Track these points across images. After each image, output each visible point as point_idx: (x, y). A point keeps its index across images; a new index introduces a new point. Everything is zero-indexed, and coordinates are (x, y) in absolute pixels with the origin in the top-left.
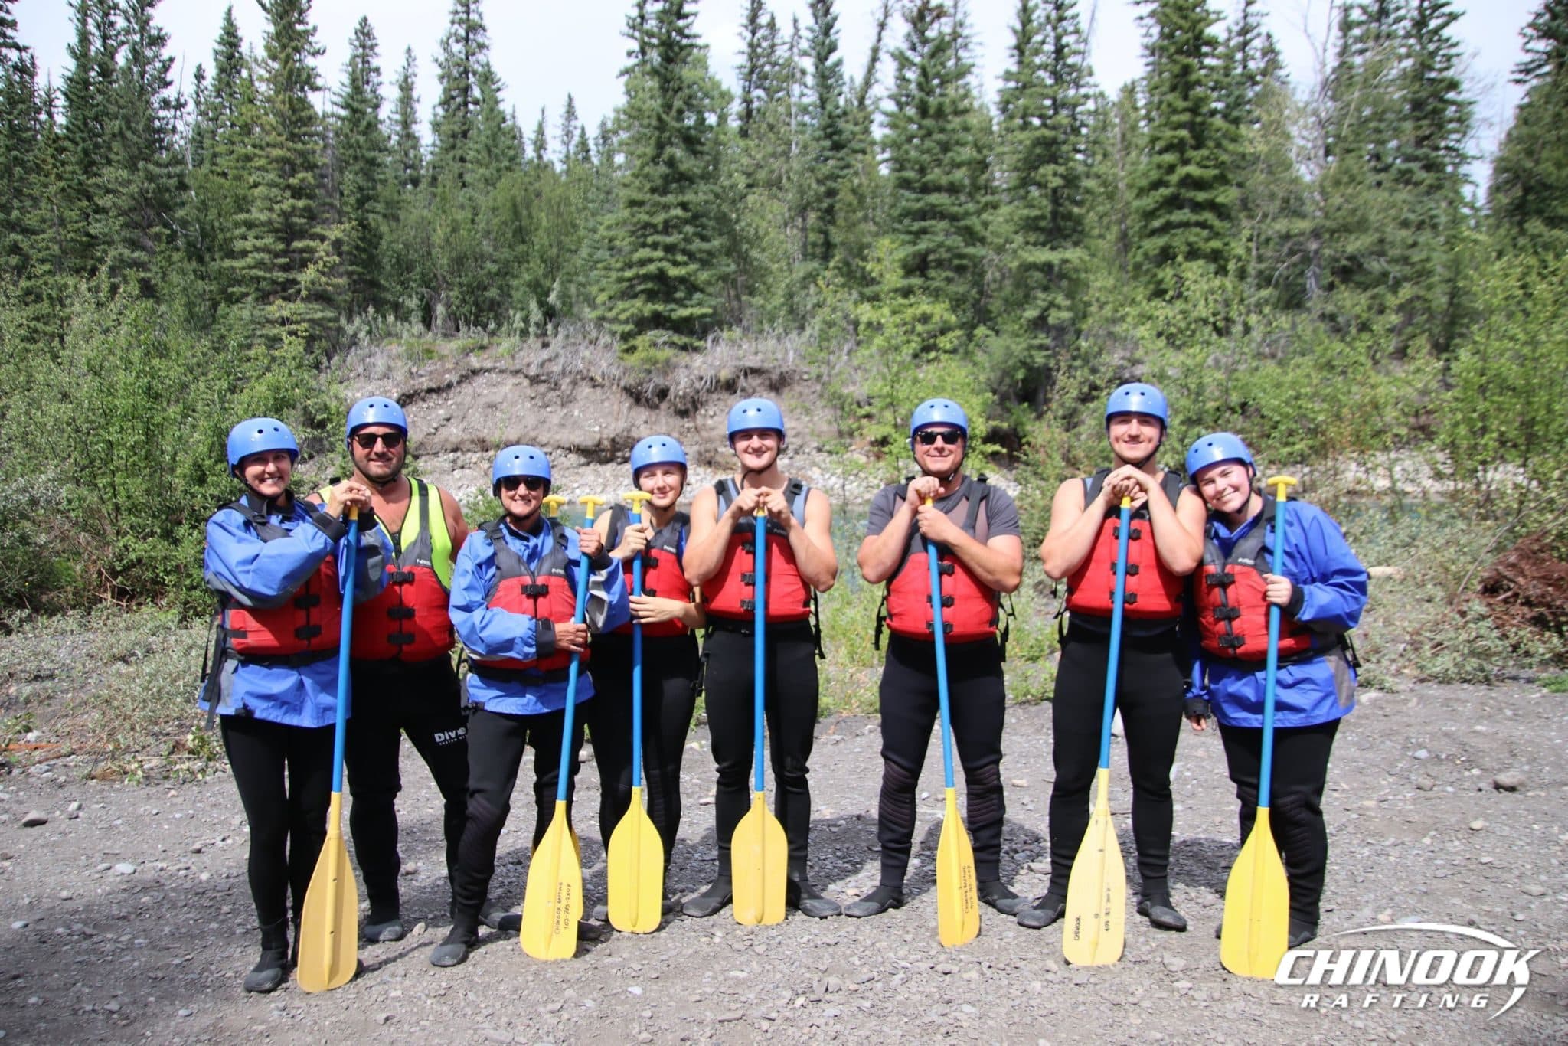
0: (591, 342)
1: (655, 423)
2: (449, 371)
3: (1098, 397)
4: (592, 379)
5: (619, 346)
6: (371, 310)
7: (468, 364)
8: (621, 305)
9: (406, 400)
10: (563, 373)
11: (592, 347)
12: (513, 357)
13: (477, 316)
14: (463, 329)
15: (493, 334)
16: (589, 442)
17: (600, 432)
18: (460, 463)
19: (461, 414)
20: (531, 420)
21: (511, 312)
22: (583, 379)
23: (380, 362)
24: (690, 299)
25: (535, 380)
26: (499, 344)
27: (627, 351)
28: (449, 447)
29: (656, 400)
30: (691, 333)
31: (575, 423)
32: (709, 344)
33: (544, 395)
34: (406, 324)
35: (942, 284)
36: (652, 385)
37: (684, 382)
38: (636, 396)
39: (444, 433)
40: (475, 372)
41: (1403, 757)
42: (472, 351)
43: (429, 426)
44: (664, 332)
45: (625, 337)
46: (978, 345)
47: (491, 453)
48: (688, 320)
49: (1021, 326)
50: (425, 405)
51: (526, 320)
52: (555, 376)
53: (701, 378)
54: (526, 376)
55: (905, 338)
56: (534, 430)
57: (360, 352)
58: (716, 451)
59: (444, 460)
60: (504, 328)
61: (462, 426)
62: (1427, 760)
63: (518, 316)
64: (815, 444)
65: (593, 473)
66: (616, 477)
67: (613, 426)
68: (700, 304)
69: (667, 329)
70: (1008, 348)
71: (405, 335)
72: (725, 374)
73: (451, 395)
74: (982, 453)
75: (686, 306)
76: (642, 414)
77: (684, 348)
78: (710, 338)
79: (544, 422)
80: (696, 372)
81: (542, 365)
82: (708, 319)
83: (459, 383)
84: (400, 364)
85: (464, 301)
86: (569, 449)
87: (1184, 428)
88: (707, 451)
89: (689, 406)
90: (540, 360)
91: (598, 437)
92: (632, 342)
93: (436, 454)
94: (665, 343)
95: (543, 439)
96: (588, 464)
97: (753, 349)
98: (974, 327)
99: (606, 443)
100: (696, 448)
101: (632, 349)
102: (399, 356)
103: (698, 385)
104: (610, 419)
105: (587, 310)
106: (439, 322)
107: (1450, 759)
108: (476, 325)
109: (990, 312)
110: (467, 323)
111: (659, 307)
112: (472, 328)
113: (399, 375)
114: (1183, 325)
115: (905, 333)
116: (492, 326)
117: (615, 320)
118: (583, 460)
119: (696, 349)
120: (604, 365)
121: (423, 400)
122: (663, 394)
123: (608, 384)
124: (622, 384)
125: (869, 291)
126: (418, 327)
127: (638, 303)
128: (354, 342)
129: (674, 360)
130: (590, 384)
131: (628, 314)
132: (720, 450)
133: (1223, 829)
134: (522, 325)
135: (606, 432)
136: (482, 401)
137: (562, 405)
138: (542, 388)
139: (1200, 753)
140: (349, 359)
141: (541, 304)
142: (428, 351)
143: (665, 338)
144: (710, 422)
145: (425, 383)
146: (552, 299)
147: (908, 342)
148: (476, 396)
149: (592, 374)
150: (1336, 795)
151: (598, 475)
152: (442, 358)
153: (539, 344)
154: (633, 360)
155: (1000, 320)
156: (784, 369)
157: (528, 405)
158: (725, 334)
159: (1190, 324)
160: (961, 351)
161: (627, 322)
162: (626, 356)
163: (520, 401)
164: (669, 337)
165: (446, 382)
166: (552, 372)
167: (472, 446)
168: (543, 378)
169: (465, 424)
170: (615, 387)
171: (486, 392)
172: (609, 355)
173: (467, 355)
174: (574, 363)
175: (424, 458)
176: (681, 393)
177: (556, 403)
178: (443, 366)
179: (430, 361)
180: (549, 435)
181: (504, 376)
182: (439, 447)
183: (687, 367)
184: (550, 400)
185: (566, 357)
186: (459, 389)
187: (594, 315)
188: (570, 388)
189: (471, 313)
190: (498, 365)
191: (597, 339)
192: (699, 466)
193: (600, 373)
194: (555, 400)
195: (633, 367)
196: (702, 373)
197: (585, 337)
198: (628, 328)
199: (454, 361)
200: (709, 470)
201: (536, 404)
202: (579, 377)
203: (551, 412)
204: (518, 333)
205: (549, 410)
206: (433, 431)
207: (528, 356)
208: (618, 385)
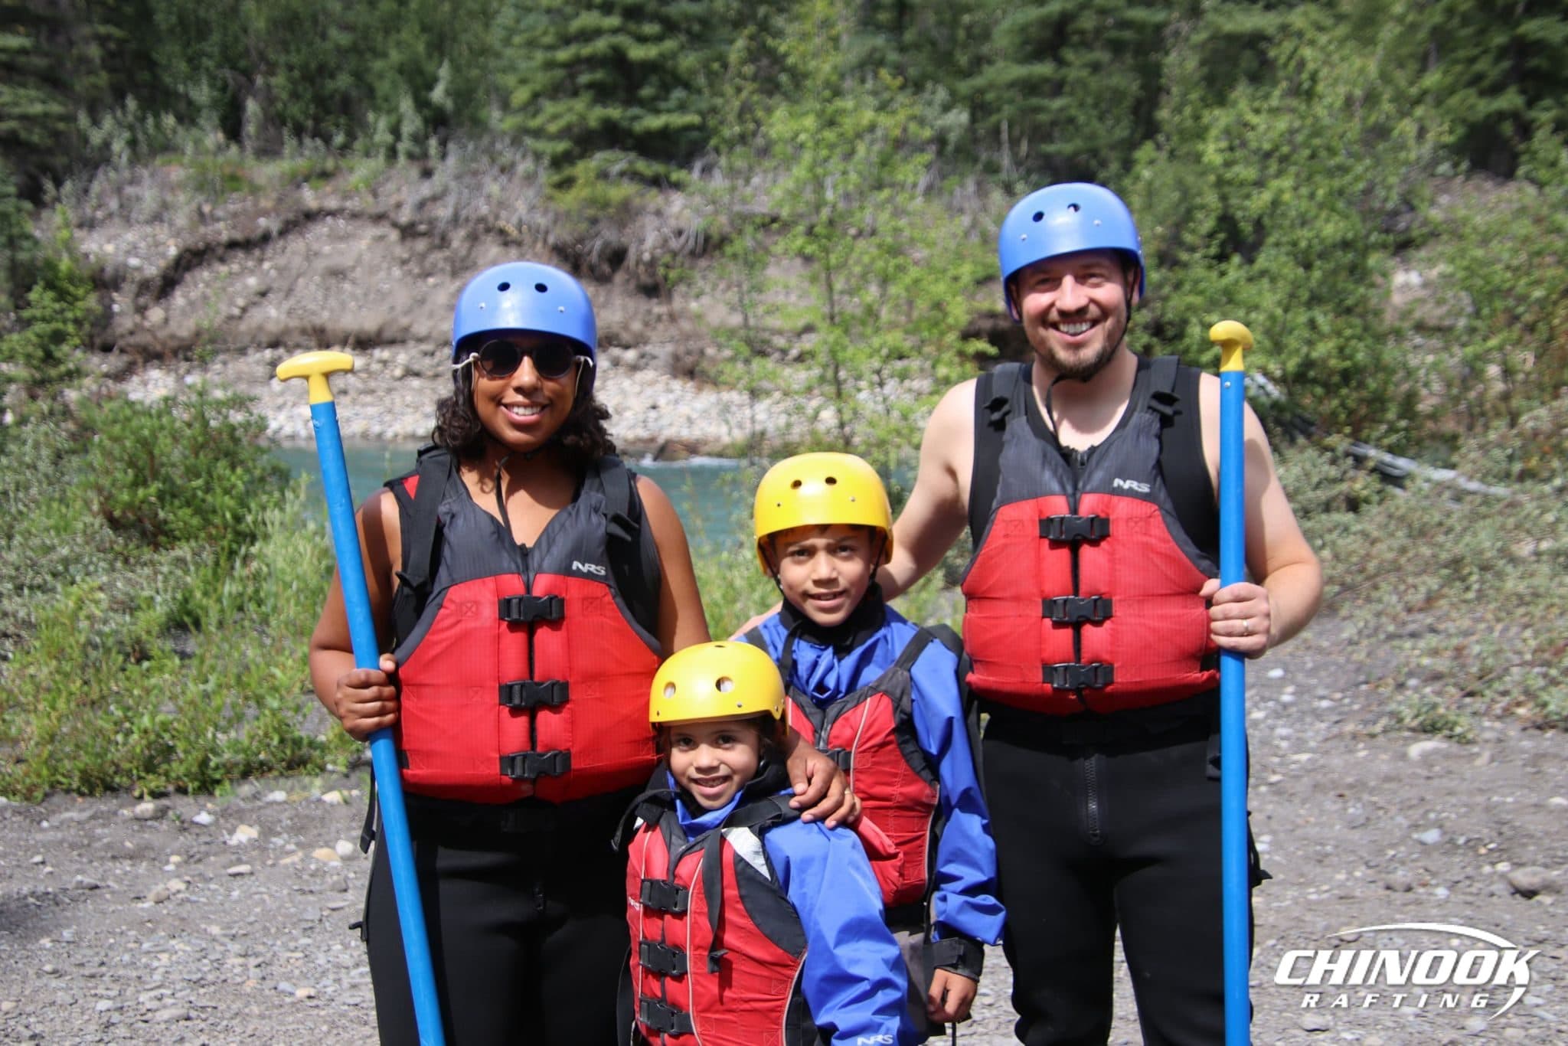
0: (503, 170)
2: (265, 213)
4: (502, 232)
5: (546, 177)
6: (131, 103)
7: (298, 201)
8: (549, 107)
9: (192, 259)
10: (455, 220)
11: (504, 179)
12: (373, 193)
13: (317, 120)
14: (290, 144)
15: (345, 148)
19: (285, 285)
20: (402, 297)
21: (371, 117)
22: (488, 230)
23: (148, 195)
24: (666, 99)
26: (351, 170)
27: (559, 185)
28: (264, 339)
29: (606, 268)
30: (668, 156)
32: (696, 174)
33: (423, 257)
34: (195, 132)
35: (1085, 73)
36: (598, 244)
37: (651, 239)
38: (572, 259)
39: (256, 316)
40: (311, 216)
41: (1403, 840)
42: (307, 179)
43: (232, 303)
44: (621, 155)
45: (558, 162)
48: (665, 133)
50: (223, 269)
51: (395, 131)
52: (441, 226)
53: (681, 233)
54: (395, 225)
56: (407, 313)
57: (112, 174)
58: (702, 353)
59: (255, 361)
60: (358, 145)
61: (286, 306)
62: (1436, 846)
63: (382, 123)
68: (682, 107)
69: (625, 149)
71: (189, 149)
72: (718, 226)
73: (269, 252)
75: (657, 112)
77: (654, 182)
78: (698, 165)
79: (423, 301)
80: (673, 222)
81: (421, 205)
82: (694, 135)
83: (283, 233)
84: (182, 198)
85: (295, 95)
88: (689, 353)
89: (660, 279)
90: (418, 198)
92: (568, 171)
93: (242, 351)
94: (622, 174)
95: (421, 328)
97: (768, 185)
100: (669, 348)
101: (566, 184)
102: (181, 186)
103: (674, 244)
105: (498, 114)
106: (252, 128)
107: (1472, 845)
108: (313, 137)
110: (299, 131)
111: (615, 112)
112: (307, 141)
113: (181, 220)
116: (339, 139)
117: (538, 133)
119: (677, 186)
120: (521, 207)
121: (222, 261)
122: (617, 257)
123: (527, 239)
124: (551, 240)
126: (214, 137)
127: (579, 105)
128: (102, 158)
129: (637, 201)
130: (500, 239)
131: (561, 123)
132: (708, 351)
134: (389, 138)
136: (320, 264)
137: (454, 274)
138: (421, 245)
140: (96, 187)
141: (421, 103)
142: (234, 178)
143: (623, 165)
144: (694, 306)
145: (224, 232)
146: (438, 94)
148: (311, 255)
149: (501, 223)
152: (255, 190)
153: (414, 172)
154: (569, 200)
157: (397, 272)
158: (723, 161)
162: (557, 194)
163: (385, 265)
164: (631, 163)
165: (259, 232)
166: (436, 219)
167: (302, 340)
168: (422, 228)
169: (292, 302)
170: (539, 245)
171: (327, 249)
172: (531, 193)
173: (298, 186)
174: (474, 203)
175: (221, 357)
176: (647, 257)
177: (442, 270)
178: (256, 204)
179: (235, 195)
180: (430, 323)
181: (358, 223)
182: (246, 340)
183: (658, 213)
184: (434, 265)
185: (460, 193)
186: (281, 243)
187: (510, 123)
188: (467, 245)
189: (307, 116)
190: (348, 204)
191: (513, 165)
192: (675, 376)
193: (515, 220)
194: (441, 264)
195: (568, 214)
196: (682, 224)
197: (493, 160)
198: (561, 146)
199: (274, 195)
200: (690, 385)
201: (410, 272)
202: (481, 226)
203: (435, 286)
204: (383, 151)
205: (431, 280)
206: (236, 312)
207: (399, 190)
208: (545, 241)
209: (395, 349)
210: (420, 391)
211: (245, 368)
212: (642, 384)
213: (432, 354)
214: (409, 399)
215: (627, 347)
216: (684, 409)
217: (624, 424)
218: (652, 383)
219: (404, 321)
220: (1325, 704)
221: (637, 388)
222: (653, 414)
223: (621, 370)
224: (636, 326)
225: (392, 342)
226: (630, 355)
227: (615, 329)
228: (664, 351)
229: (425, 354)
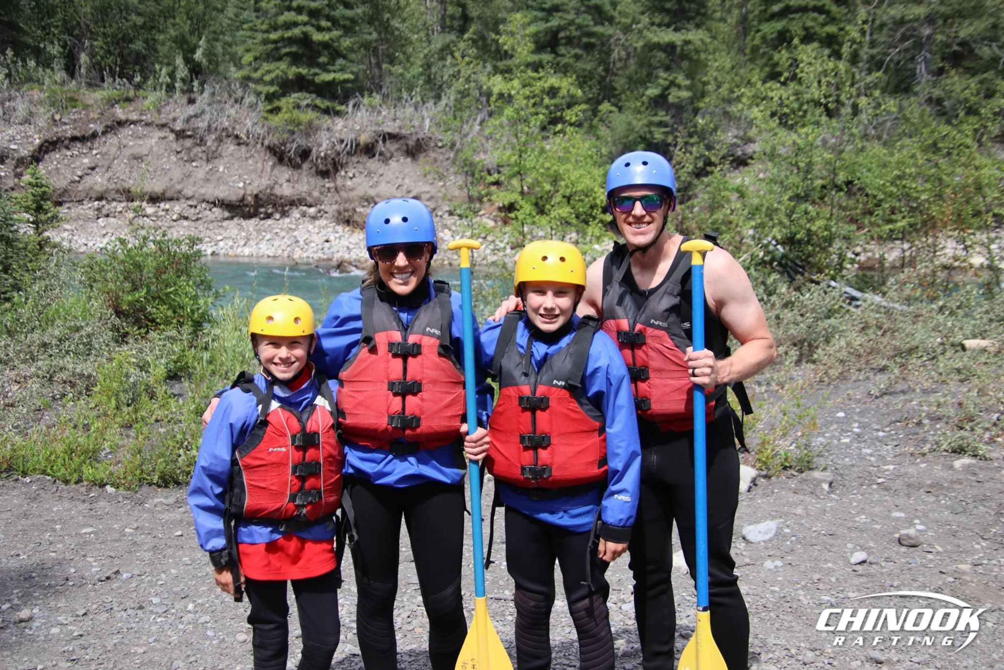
0: (236, 101)
1: (297, 182)
2: (93, 121)
3: (712, 173)
4: (237, 137)
5: (262, 106)
6: (10, 53)
7: (113, 115)
8: (266, 66)
9: (49, 146)
10: (209, 129)
11: (237, 106)
12: (159, 112)
13: (122, 68)
14: (108, 80)
15: (138, 87)
16: (233, 197)
17: (244, 187)
18: (104, 212)
19: (106, 163)
20: (177, 173)
21: (157, 67)
22: (228, 136)
23: (21, 107)
24: (333, 65)
25: (180, 135)
26: (145, 98)
27: (271, 111)
28: (94, 196)
29: (299, 160)
30: (333, 97)
31: (220, 178)
32: (350, 109)
33: (189, 150)
34: (48, 71)
35: (571, 61)
36: (295, 146)
37: (325, 144)
38: (279, 155)
39: (88, 181)
40: (121, 124)
42: (117, 102)
43: (74, 173)
44: (307, 95)
45: (270, 98)
46: (601, 120)
47: (136, 204)
48: (331, 84)
49: (643, 103)
50: (69, 153)
51: (172, 75)
52: (201, 132)
53: (342, 141)
54: (172, 131)
55: (533, 110)
56: (179, 183)
58: (354, 210)
59: (88, 208)
60: (150, 82)
61: (107, 176)
63: (164, 71)
64: (447, 208)
65: (236, 228)
66: (259, 231)
67: (256, 184)
68: (342, 70)
69: (311, 92)
70: (629, 123)
71: (47, 81)
72: (364, 138)
73: (96, 145)
74: (601, 221)
75: (329, 71)
76: (284, 173)
77: (327, 111)
78: (351, 103)
79: (190, 176)
80: (337, 135)
81: (188, 120)
82: (350, 85)
83: (104, 133)
84: (42, 110)
85: (109, 52)
86: (214, 203)
87: (792, 204)
88: (346, 210)
89: (330, 167)
90: (186, 116)
91: (242, 192)
92: (276, 103)
93: (80, 202)
94: (308, 106)
95: (189, 192)
96: (232, 218)
97: (392, 116)
98: (599, 103)
99: (250, 199)
100: (335, 207)
101: (276, 110)
102: (41, 103)
103: (338, 148)
104: (254, 176)
105: (233, 69)
106: (83, 71)
108: (121, 77)
109: (615, 89)
110: (112, 74)
111: (303, 71)
112: (118, 80)
113: (42, 122)
114: (796, 106)
115: (534, 105)
116: (138, 79)
117: (260, 81)
118: (227, 214)
119: (338, 113)
120: (249, 123)
121: (67, 148)
122: (305, 154)
123: (251, 140)
124: (266, 143)
125: (501, 65)
126: (60, 75)
127: (283, 65)
129: (316, 122)
130: (235, 141)
131: (273, 75)
132: (358, 210)
133: (821, 586)
134: (169, 80)
135: (249, 188)
136: (127, 152)
137: (208, 161)
138: (188, 143)
139: (799, 510)
141: (188, 61)
142: (72, 100)
143: (308, 101)
144: (349, 183)
145: (69, 131)
146: (198, 56)
147: (537, 114)
149: (237, 132)
150: (930, 556)
151: (242, 229)
152: (86, 107)
153: (185, 100)
154: (276, 120)
155: (623, 97)
156: (420, 136)
157: (173, 158)
158: (366, 100)
159: (802, 105)
160: (586, 125)
161: (271, 83)
162: (270, 116)
163: (166, 155)
164: (312, 100)
165: (91, 132)
166: (198, 128)
167: (117, 196)
168: (189, 133)
169: (110, 174)
170: (259, 146)
171: (131, 143)
172: (254, 114)
173: (113, 106)
174: (220, 120)
175: (67, 205)
176: (322, 154)
177: (201, 158)
178: (87, 115)
179: (74, 110)
180: (194, 189)
181: (150, 129)
182: (83, 195)
183: (328, 129)
184: (195, 155)
185: (212, 114)
186: (104, 139)
187: (239, 74)
188: (215, 144)
189: (116, 65)
190: (144, 118)
191: (242, 98)
192: (339, 224)
193: (245, 131)
194: (200, 155)
195: (277, 128)
196: (343, 136)
197: (230, 96)
198: (272, 89)
199: (99, 111)
200: (347, 229)
201: (182, 158)
202: (224, 134)
203: (197, 167)
204: (164, 87)
205: (194, 164)
206: (77, 179)
207: (174, 111)
208: (262, 144)
209: (172, 203)
210: (189, 227)
211: (82, 211)
212: (320, 227)
213: (196, 207)
214: (182, 233)
215: (310, 206)
216: (345, 242)
217: (311, 250)
218: (326, 226)
219: (179, 187)
220: (881, 434)
221: (316, 230)
222: (327, 245)
223: (307, 219)
224: (316, 194)
225: (171, 199)
226: (312, 210)
227: (304, 194)
228: (332, 209)
229: (191, 206)
